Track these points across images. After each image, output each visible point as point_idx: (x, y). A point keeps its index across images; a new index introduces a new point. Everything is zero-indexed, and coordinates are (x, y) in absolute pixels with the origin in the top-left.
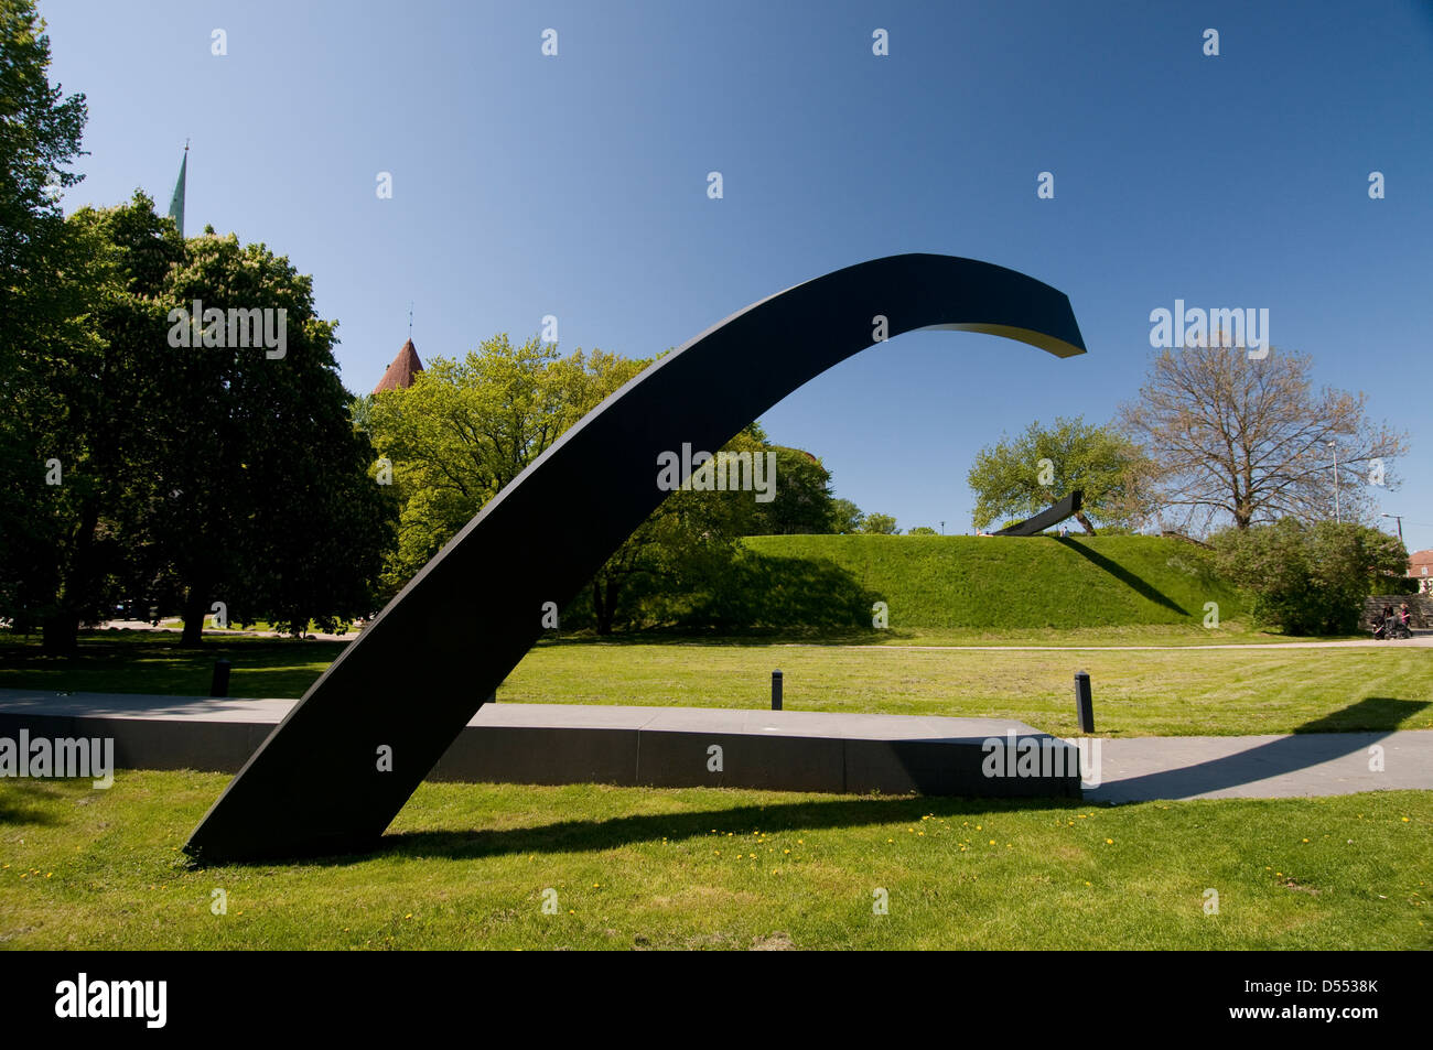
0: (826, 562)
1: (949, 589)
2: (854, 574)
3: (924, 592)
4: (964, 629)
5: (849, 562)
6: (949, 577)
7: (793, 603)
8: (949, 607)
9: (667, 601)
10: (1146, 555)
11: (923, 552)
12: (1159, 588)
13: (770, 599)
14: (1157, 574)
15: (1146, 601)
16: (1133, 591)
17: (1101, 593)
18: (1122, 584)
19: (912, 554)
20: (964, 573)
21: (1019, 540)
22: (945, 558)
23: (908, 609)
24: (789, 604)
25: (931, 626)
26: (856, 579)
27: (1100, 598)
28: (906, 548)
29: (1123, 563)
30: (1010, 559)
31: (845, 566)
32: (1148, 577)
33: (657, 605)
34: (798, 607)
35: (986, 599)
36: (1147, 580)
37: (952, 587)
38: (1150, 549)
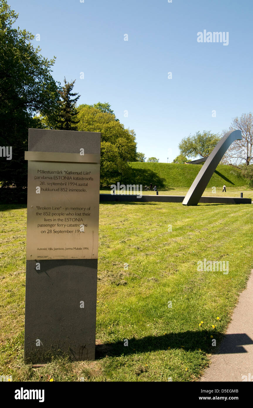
0: (149, 170)
1: (180, 178)
2: (157, 174)
3: (175, 178)
4: (185, 187)
5: (155, 170)
6: (180, 175)
7: (143, 181)
8: (181, 182)
9: (108, 180)
10: (225, 170)
11: (173, 168)
12: (228, 178)
13: (137, 180)
14: (228, 175)
15: (225, 181)
16: (223, 179)
17: (215, 179)
18: (220, 177)
19: (170, 168)
20: (184, 174)
21: (196, 165)
22: (178, 170)
23: (171, 183)
24: (142, 181)
25: (178, 187)
26: (157, 175)
27: (216, 180)
28: (169, 167)
29: (220, 172)
30: (194, 170)
31: (154, 171)
32: (226, 175)
33: (105, 181)
34: (145, 182)
35: (189, 180)
36: (225, 176)
37: (181, 177)
38: (226, 168)
